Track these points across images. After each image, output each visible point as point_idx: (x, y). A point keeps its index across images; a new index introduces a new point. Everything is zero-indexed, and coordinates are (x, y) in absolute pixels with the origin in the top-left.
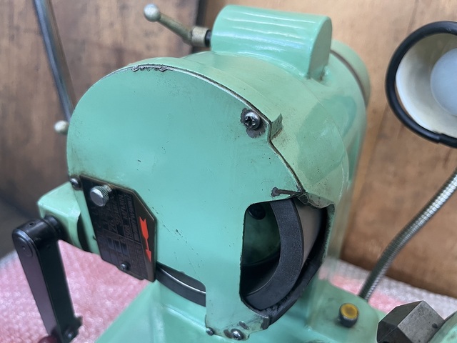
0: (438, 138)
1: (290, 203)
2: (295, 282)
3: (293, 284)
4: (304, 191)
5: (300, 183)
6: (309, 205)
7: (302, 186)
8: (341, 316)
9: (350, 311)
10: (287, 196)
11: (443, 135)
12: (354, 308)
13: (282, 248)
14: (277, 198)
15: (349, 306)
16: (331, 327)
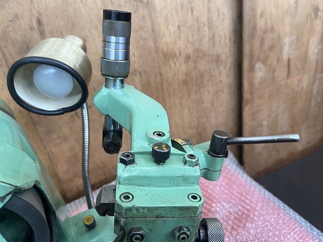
0: (62, 111)
1: (15, 197)
2: (49, 230)
3: (49, 233)
4: (17, 186)
5: (11, 185)
6: (25, 190)
7: (14, 186)
8: (87, 226)
9: (88, 220)
10: (10, 196)
11: (63, 109)
12: (89, 216)
13: (29, 222)
14: (6, 201)
15: (86, 218)
16: (87, 235)
